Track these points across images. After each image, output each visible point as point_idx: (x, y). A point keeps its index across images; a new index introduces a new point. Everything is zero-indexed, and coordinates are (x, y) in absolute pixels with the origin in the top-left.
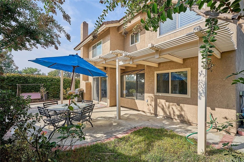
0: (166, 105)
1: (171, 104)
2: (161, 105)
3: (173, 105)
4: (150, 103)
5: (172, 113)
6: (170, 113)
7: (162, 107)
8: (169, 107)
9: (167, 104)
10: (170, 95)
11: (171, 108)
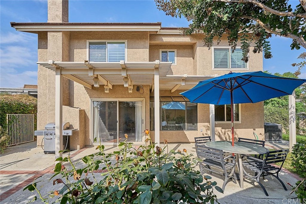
0: (222, 132)
1: (227, 130)
2: (218, 133)
3: (228, 131)
4: (206, 132)
5: (228, 138)
6: (226, 138)
7: (218, 134)
8: (225, 134)
9: (223, 130)
10: (226, 122)
11: (226, 134)
